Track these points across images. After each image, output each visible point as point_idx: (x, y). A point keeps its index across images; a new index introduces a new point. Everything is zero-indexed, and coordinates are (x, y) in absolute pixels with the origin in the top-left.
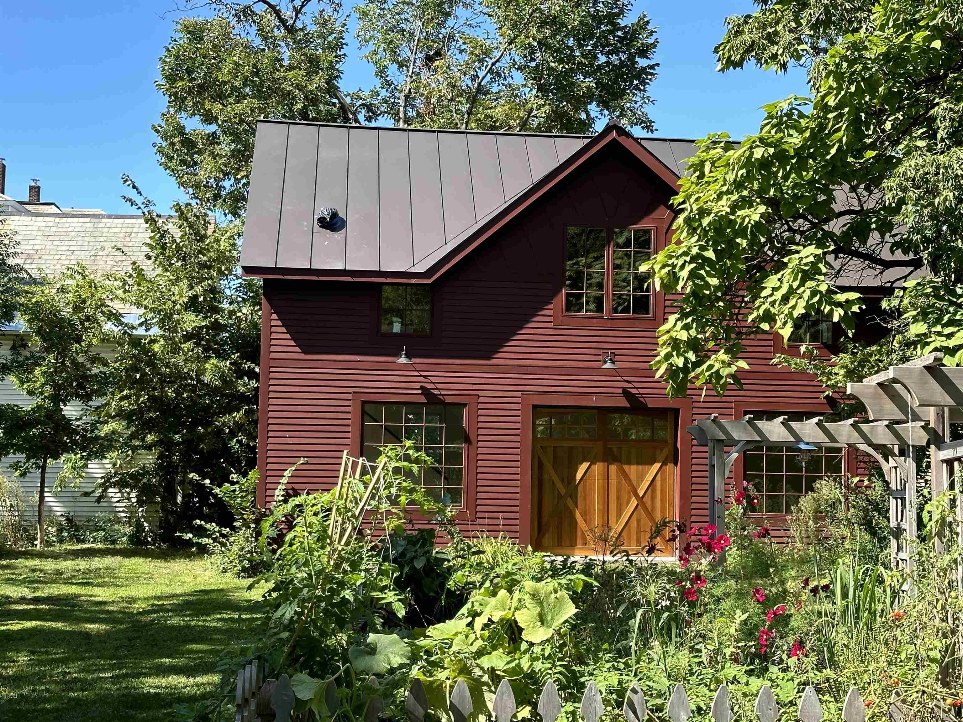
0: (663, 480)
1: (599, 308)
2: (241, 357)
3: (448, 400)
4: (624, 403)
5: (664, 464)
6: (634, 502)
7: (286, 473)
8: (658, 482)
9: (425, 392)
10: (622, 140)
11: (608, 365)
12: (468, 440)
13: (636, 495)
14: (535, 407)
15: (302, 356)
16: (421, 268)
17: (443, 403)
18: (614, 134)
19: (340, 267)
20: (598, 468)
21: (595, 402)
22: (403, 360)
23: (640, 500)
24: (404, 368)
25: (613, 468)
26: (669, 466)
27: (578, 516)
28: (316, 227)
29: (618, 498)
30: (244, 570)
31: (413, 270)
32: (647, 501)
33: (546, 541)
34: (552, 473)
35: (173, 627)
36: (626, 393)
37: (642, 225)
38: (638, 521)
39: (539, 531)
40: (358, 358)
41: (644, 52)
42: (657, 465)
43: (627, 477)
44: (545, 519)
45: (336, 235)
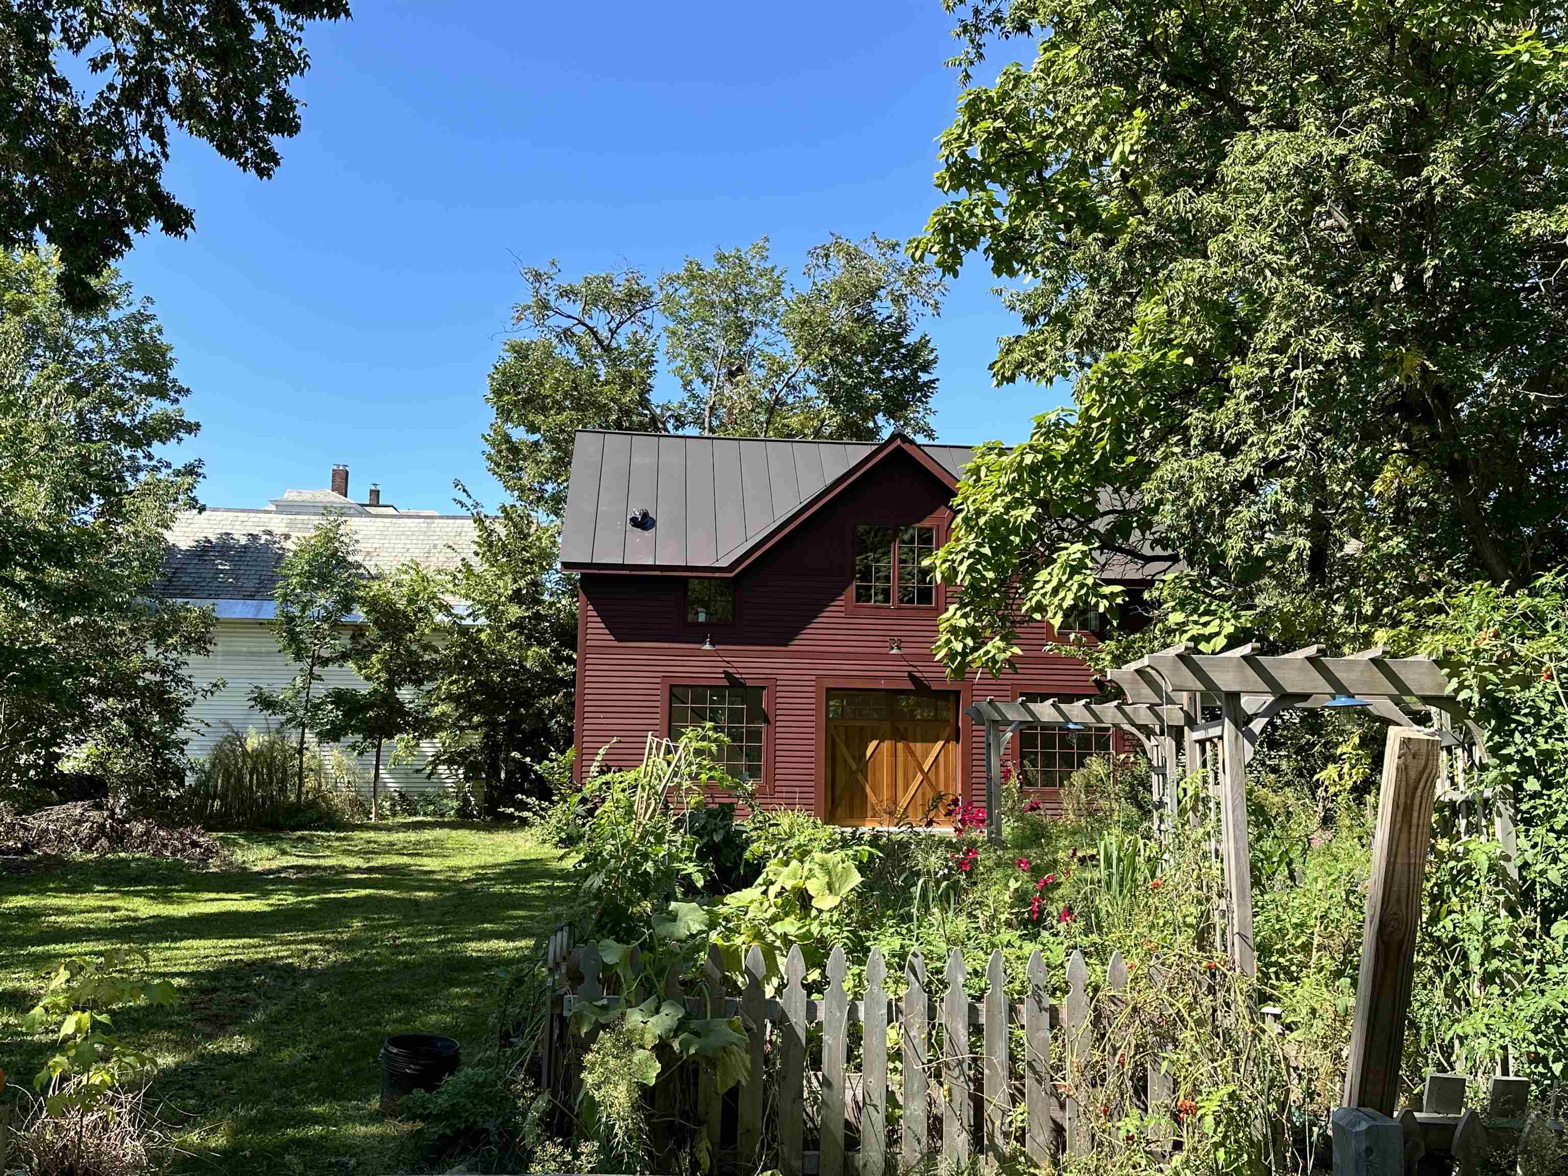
0: (946, 756)
1: (887, 600)
2: (560, 645)
3: (749, 683)
4: (910, 686)
5: (947, 741)
6: (920, 777)
7: (601, 751)
8: (941, 759)
9: (728, 675)
10: (906, 446)
11: (895, 651)
12: (767, 721)
13: (922, 770)
14: (828, 689)
15: (616, 643)
16: (724, 563)
17: (743, 686)
18: (899, 442)
19: (650, 562)
20: (886, 745)
21: (882, 684)
22: (707, 647)
23: (926, 775)
24: (708, 654)
25: (900, 745)
26: (952, 745)
27: (868, 790)
28: (629, 526)
29: (905, 774)
30: (561, 841)
31: (717, 565)
32: (932, 775)
33: (840, 811)
34: (845, 751)
35: (495, 894)
36: (911, 676)
37: (926, 523)
38: (924, 795)
39: (833, 802)
40: (666, 645)
41: (925, 367)
42: (940, 743)
43: (913, 754)
44: (838, 791)
45: (646, 533)
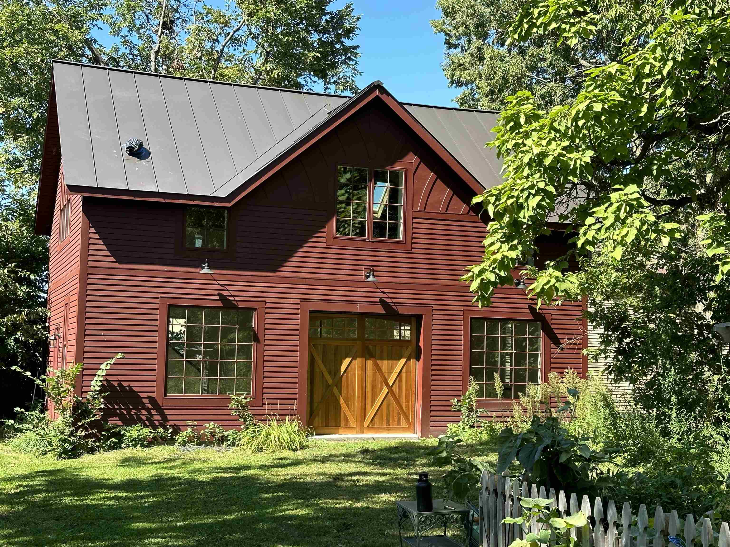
0: (408, 372)
1: (362, 233)
3: (241, 305)
4: (380, 310)
5: (409, 359)
6: (385, 390)
7: (103, 367)
8: (404, 375)
9: (222, 298)
10: (384, 97)
11: (371, 279)
12: (257, 339)
13: (387, 384)
14: (311, 312)
15: (117, 265)
16: (223, 193)
17: (236, 308)
18: (377, 92)
19: (153, 189)
20: (358, 362)
21: (358, 308)
22: (206, 271)
23: (390, 388)
24: (206, 277)
25: (370, 363)
26: (413, 361)
27: (342, 402)
28: (126, 155)
29: (373, 387)
31: (215, 195)
32: (395, 389)
33: (318, 421)
34: (322, 367)
36: (382, 302)
37: (395, 167)
38: (388, 406)
39: (311, 415)
40: (165, 268)
42: (403, 361)
43: (380, 370)
44: (315, 404)
45: (144, 163)
